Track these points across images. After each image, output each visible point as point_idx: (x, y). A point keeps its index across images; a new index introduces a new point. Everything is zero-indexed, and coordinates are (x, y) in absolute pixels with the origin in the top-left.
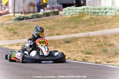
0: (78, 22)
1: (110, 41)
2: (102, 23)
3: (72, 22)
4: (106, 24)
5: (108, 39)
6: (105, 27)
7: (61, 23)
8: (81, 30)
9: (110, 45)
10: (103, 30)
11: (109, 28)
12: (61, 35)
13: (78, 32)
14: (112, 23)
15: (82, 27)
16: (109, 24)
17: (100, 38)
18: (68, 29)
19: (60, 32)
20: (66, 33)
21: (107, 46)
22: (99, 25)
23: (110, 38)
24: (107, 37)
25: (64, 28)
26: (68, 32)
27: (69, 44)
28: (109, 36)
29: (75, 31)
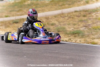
0: (21, 7)
1: (51, 21)
2: (43, 7)
3: (16, 7)
4: (46, 7)
5: (50, 19)
6: (45, 10)
7: (7, 8)
8: (25, 13)
9: (52, 25)
10: (44, 12)
11: (49, 11)
12: (9, 17)
13: (23, 15)
14: (50, 7)
15: (25, 10)
16: (48, 7)
17: (43, 19)
18: (14, 12)
19: (8, 15)
20: (13, 16)
21: (49, 25)
22: (40, 9)
23: (51, 19)
24: (49, 18)
25: (11, 11)
26: (14, 14)
27: (17, 24)
28: (50, 17)
29: (20, 14)
